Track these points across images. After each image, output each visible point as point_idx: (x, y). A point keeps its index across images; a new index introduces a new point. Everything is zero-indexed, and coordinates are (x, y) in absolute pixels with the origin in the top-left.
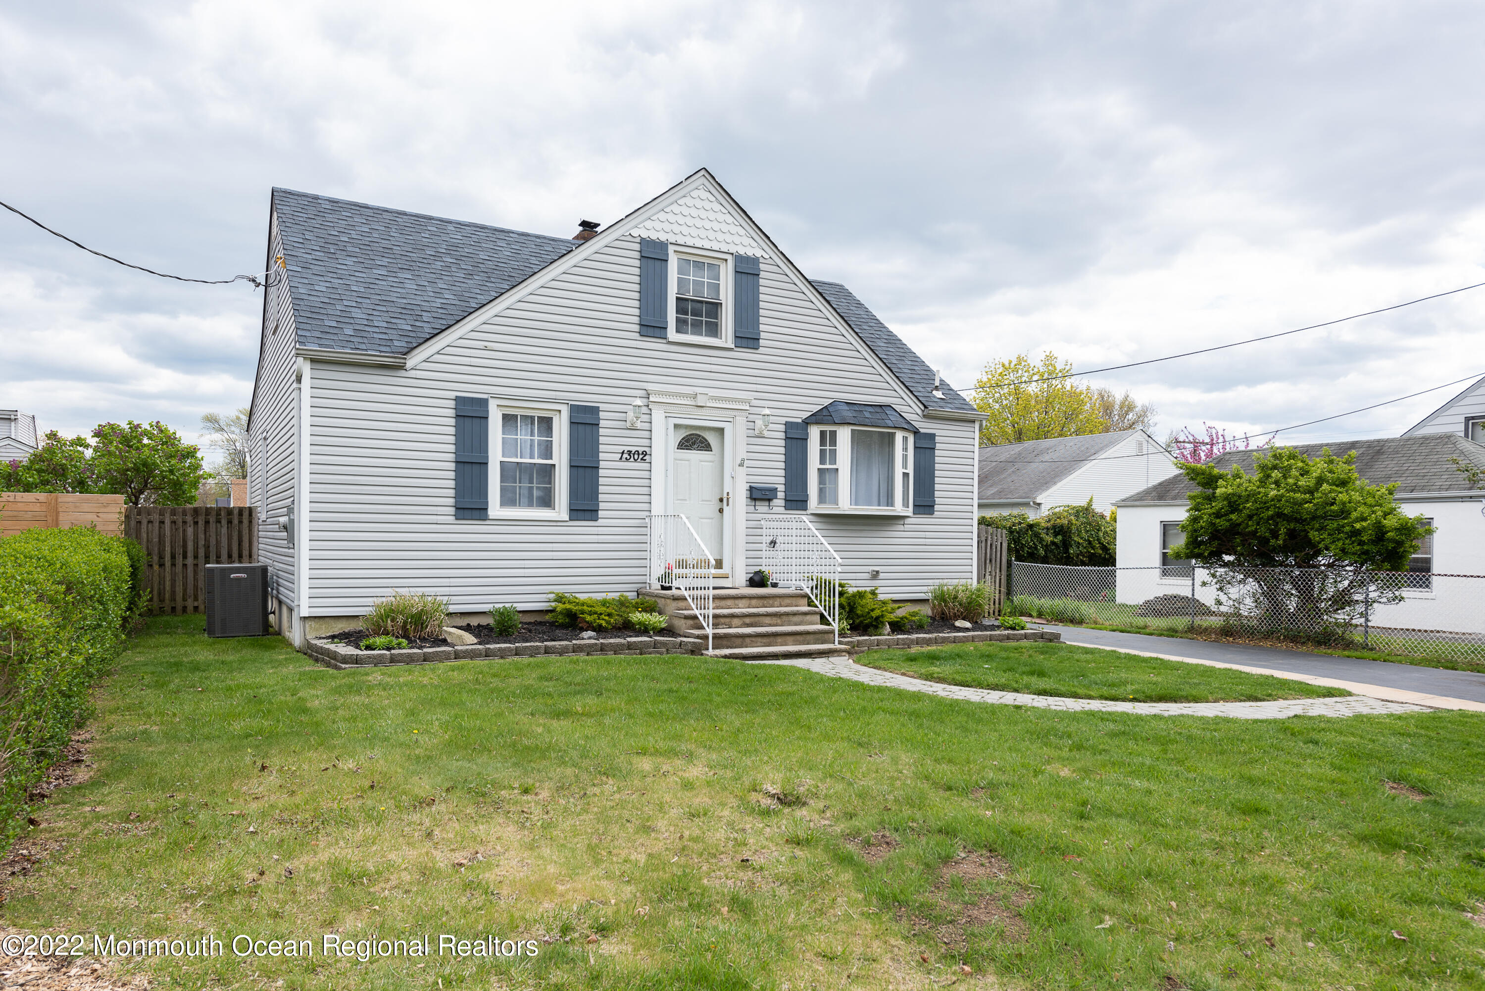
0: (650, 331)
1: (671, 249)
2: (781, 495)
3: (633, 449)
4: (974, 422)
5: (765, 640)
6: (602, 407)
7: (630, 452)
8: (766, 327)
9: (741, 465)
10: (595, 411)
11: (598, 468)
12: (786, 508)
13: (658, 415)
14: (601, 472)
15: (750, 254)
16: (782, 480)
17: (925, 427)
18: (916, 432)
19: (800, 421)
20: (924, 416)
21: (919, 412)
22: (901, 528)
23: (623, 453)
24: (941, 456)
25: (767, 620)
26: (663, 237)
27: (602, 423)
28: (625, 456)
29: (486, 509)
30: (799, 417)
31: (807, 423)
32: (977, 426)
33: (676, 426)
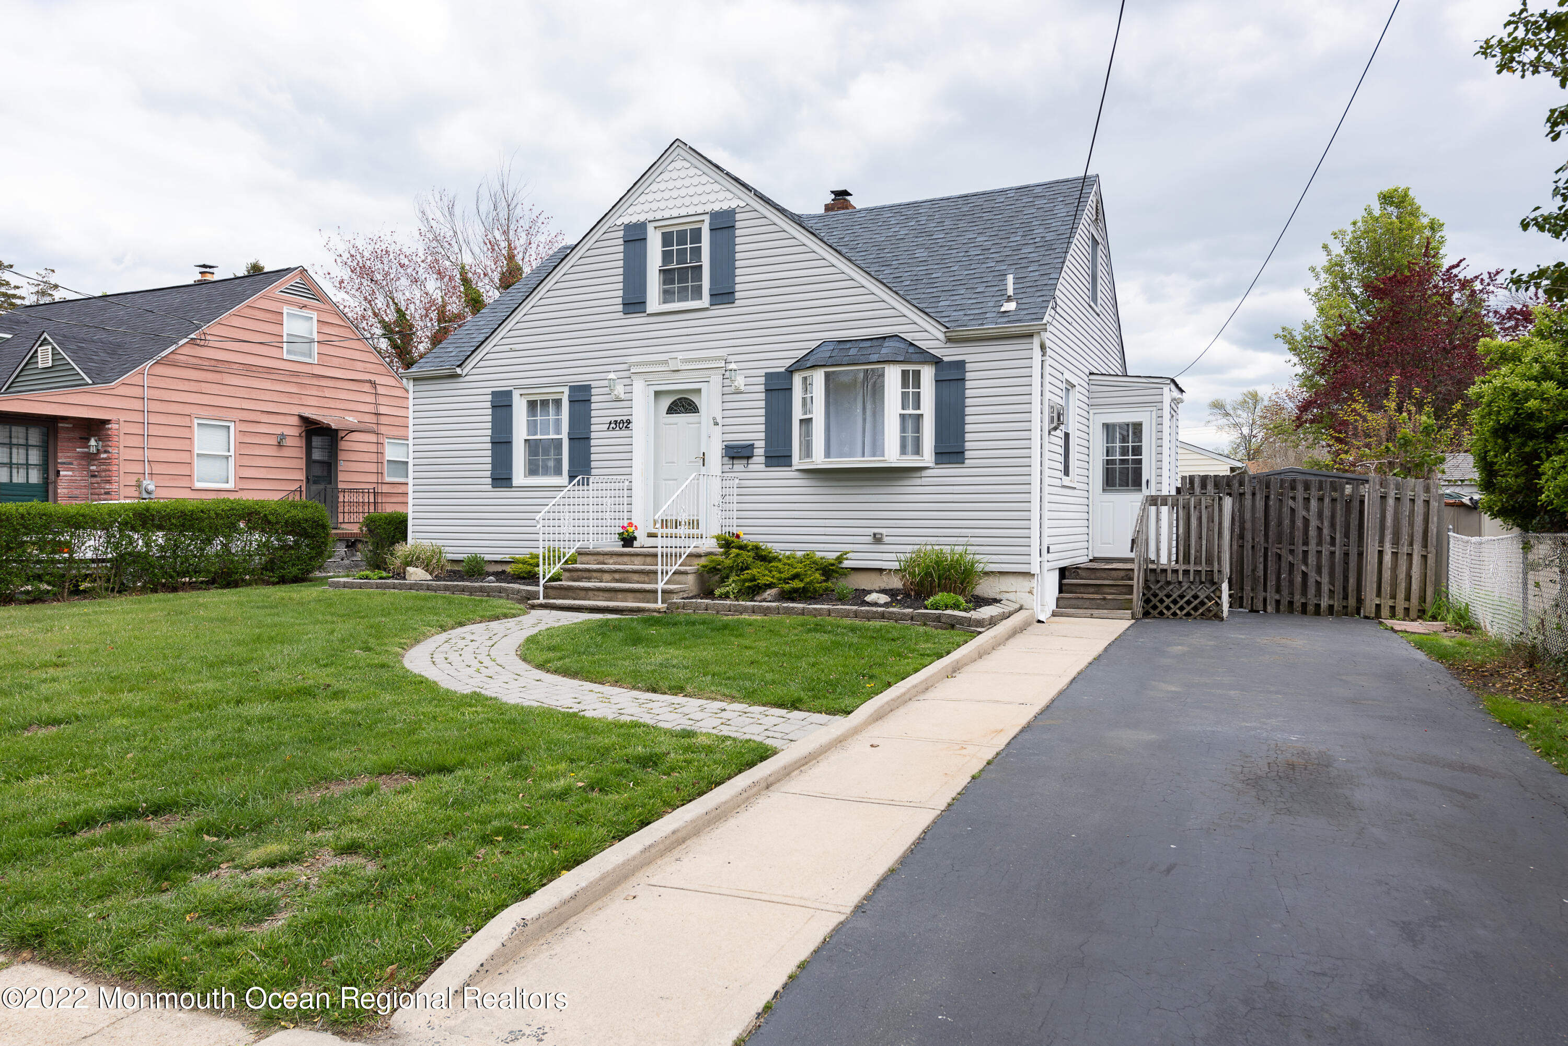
0: (631, 308)
1: (650, 228)
2: (759, 451)
3: (619, 419)
4: (1031, 336)
5: (607, 595)
6: (593, 384)
7: (616, 421)
8: (743, 278)
9: (716, 424)
10: (587, 388)
11: (589, 439)
12: (766, 466)
13: (639, 386)
14: (593, 442)
15: (725, 207)
16: (762, 436)
17: (950, 354)
18: (937, 362)
19: (783, 370)
20: (949, 340)
21: (941, 336)
22: (918, 482)
23: (610, 423)
24: (973, 388)
25: (636, 577)
26: (642, 218)
27: (593, 399)
28: (613, 425)
29: (510, 479)
30: (780, 366)
31: (792, 372)
32: (1036, 341)
33: (657, 394)
